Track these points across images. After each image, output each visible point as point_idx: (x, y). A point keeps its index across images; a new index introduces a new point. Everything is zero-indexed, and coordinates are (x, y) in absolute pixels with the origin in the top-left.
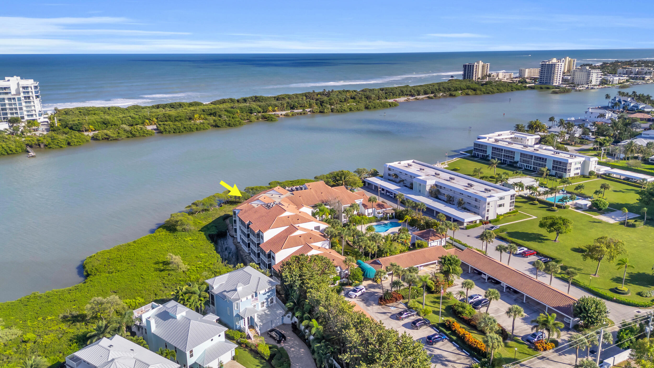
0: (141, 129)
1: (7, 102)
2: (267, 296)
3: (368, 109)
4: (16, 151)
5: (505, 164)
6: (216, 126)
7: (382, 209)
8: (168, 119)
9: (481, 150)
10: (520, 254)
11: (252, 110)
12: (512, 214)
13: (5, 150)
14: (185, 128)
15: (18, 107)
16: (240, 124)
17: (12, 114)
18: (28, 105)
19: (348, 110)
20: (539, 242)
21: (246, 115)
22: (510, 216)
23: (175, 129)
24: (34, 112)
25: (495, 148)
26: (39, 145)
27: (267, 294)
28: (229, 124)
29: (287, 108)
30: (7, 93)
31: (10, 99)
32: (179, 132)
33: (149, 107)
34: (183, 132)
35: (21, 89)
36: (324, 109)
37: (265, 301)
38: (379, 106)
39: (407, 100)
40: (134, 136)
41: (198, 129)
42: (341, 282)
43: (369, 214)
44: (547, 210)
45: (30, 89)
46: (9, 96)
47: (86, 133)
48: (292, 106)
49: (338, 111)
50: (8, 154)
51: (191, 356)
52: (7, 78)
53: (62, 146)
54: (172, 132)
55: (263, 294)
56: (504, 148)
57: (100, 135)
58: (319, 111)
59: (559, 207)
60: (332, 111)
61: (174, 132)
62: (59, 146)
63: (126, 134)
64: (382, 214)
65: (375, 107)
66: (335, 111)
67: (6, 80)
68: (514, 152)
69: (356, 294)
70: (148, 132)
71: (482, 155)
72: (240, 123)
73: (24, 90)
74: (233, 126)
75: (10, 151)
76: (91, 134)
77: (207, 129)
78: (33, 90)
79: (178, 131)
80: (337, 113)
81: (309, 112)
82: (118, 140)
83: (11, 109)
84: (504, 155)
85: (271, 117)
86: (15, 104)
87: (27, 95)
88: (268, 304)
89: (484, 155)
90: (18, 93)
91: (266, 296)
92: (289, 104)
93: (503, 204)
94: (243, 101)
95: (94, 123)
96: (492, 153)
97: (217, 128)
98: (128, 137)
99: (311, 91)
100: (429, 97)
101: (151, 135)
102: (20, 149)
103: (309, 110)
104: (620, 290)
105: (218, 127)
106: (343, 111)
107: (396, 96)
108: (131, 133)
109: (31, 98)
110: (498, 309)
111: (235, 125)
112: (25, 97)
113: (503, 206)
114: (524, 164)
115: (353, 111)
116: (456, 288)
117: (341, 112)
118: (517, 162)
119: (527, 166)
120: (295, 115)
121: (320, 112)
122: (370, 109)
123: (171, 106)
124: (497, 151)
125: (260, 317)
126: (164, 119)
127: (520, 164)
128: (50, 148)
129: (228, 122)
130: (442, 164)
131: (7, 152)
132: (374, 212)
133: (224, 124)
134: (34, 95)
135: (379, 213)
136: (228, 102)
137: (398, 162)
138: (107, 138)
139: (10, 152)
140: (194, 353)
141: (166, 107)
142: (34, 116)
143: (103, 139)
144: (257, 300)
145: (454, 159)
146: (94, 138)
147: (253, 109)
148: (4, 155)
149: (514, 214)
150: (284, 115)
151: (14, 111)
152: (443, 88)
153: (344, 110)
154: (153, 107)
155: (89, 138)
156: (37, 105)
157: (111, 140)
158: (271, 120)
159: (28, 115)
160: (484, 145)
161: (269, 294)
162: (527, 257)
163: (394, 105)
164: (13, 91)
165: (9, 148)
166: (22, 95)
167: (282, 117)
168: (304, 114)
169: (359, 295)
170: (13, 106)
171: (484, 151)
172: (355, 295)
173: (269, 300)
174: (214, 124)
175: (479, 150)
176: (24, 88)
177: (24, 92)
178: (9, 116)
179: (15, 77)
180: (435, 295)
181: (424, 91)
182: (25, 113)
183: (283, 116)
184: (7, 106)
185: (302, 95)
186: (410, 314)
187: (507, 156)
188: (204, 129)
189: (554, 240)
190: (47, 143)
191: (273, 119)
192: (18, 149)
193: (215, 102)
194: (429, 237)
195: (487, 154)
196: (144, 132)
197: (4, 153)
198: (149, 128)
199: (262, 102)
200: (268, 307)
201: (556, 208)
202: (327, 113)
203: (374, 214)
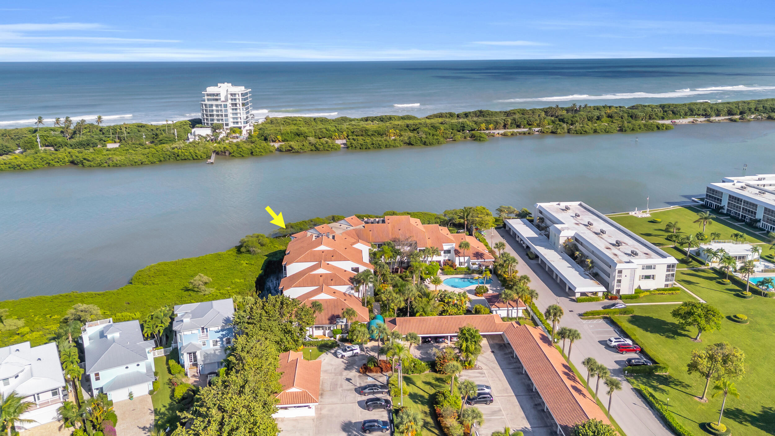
0: (327, 143)
1: (214, 108)
2: (222, 335)
3: (623, 131)
4: (201, 157)
5: (744, 221)
6: (410, 144)
7: (478, 259)
8: (364, 134)
9: (715, 198)
10: (614, 347)
11: (464, 127)
12: (666, 293)
13: (192, 155)
14: (373, 144)
15: (223, 113)
16: (438, 143)
17: (218, 120)
18: (235, 112)
19: (592, 131)
20: (668, 337)
21: (450, 133)
22: (662, 294)
23: (362, 145)
24: (239, 120)
25: (733, 197)
26: (225, 153)
27: (221, 333)
28: (425, 142)
29: (511, 126)
30: (217, 100)
31: (217, 106)
32: (366, 148)
33: (357, 120)
34: (370, 148)
35: (229, 96)
36: (558, 129)
37: (218, 340)
38: (640, 129)
39: (693, 122)
40: (317, 149)
41: (388, 146)
42: (343, 336)
43: (460, 264)
44: (734, 295)
45: (237, 96)
46: (219, 103)
47: (272, 144)
48: (518, 124)
49: (577, 132)
50: (194, 159)
51: (98, 379)
52: (219, 85)
53: (244, 155)
54: (359, 147)
55: (216, 332)
56: (744, 199)
57: (284, 147)
58: (550, 131)
59: (755, 292)
60: (569, 132)
61: (360, 148)
62: (240, 154)
63: (311, 147)
64: (477, 266)
65: (633, 130)
66: (573, 132)
67: (219, 86)
68: (756, 205)
69: (344, 354)
70: (333, 147)
71: (716, 205)
72: (439, 141)
73: (232, 97)
74: (429, 144)
75: (196, 156)
76: (277, 145)
77: (398, 146)
78: (240, 97)
79: (364, 147)
80: (575, 134)
81: (537, 132)
82: (300, 153)
83: (218, 115)
84: (743, 208)
85: (480, 137)
86: (221, 110)
87: (234, 102)
88: (222, 344)
89: (718, 206)
90: (226, 100)
91: (219, 335)
92: (515, 120)
93: (653, 276)
94: (464, 116)
95: (288, 134)
96: (729, 203)
97: (410, 146)
98: (312, 150)
99: (554, 106)
100: (731, 120)
101: (336, 149)
102: (205, 155)
103: (537, 129)
104: (713, 428)
105: (412, 145)
106: (583, 132)
107: (681, 115)
108: (315, 146)
109: (238, 105)
110: (500, 410)
111: (431, 144)
112: (232, 104)
113: (653, 278)
114: (768, 224)
115: (599, 133)
116: (474, 372)
117: (581, 133)
118: (759, 221)
119: (771, 227)
120: (516, 135)
121: (553, 132)
122: (625, 131)
123: (380, 119)
124: (735, 202)
125: (206, 356)
126: (360, 133)
127: (763, 223)
128: (233, 156)
129: (423, 140)
130: (643, 212)
131: (193, 157)
132: (468, 262)
133: (419, 142)
134: (241, 102)
135: (473, 264)
136: (446, 116)
137: (557, 203)
138: (290, 150)
139: (196, 158)
140: (100, 376)
141: (375, 120)
142: (240, 124)
143: (286, 151)
144: (207, 336)
145: (672, 207)
146: (279, 150)
147: (466, 126)
148: (190, 160)
149: (670, 292)
150: (502, 134)
151: (220, 118)
152: (763, 107)
153: (585, 131)
154: (362, 120)
155: (272, 149)
156: (242, 114)
157: (293, 152)
158: (480, 140)
159: (234, 123)
160: (720, 192)
161: (224, 333)
162: (622, 354)
163: (664, 128)
164: (223, 99)
165: (195, 153)
166: (230, 101)
167: (498, 137)
168: (529, 133)
169: (349, 355)
170: (220, 113)
171: (718, 199)
172: (341, 355)
173: (224, 339)
174: (408, 142)
175: (712, 197)
176: (231, 95)
177: (232, 99)
178: (215, 122)
179: (226, 84)
180: (438, 375)
181: (728, 111)
182: (232, 120)
183: (501, 136)
184: (215, 113)
185: (543, 110)
186: (377, 390)
187: (746, 210)
188: (394, 147)
189: (695, 338)
190: (232, 151)
191: (482, 139)
192: (203, 155)
193: (430, 116)
194: (495, 302)
195: (722, 205)
196: (329, 146)
197: (189, 157)
198: (339, 142)
199: (487, 117)
200: (222, 347)
201: (749, 294)
202: (560, 133)
203: (469, 264)
